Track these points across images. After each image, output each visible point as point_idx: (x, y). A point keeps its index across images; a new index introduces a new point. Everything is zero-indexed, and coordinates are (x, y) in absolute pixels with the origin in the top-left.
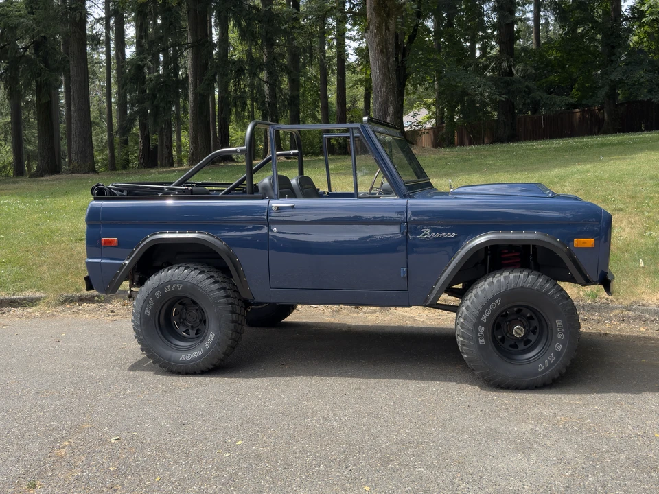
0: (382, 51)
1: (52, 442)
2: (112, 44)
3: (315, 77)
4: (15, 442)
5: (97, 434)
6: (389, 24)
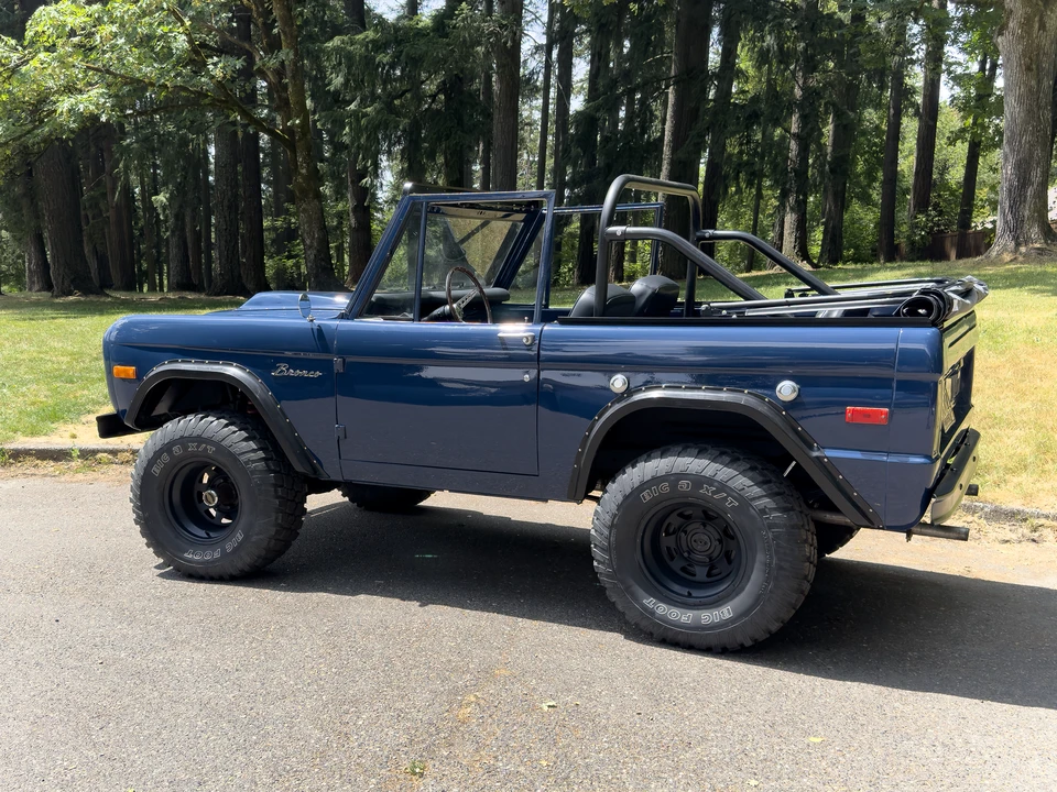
0: (1029, 69)
1: (450, 692)
2: (553, 93)
3: (877, 127)
4: (395, 683)
5: (518, 689)
6: (1046, 19)
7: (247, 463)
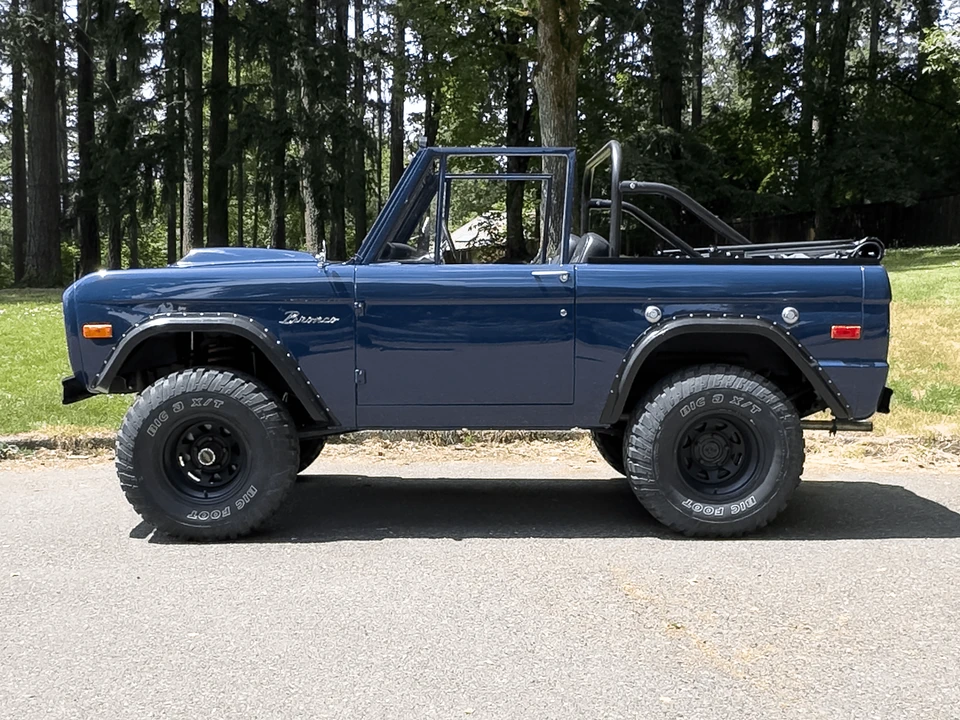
7: (260, 415)
